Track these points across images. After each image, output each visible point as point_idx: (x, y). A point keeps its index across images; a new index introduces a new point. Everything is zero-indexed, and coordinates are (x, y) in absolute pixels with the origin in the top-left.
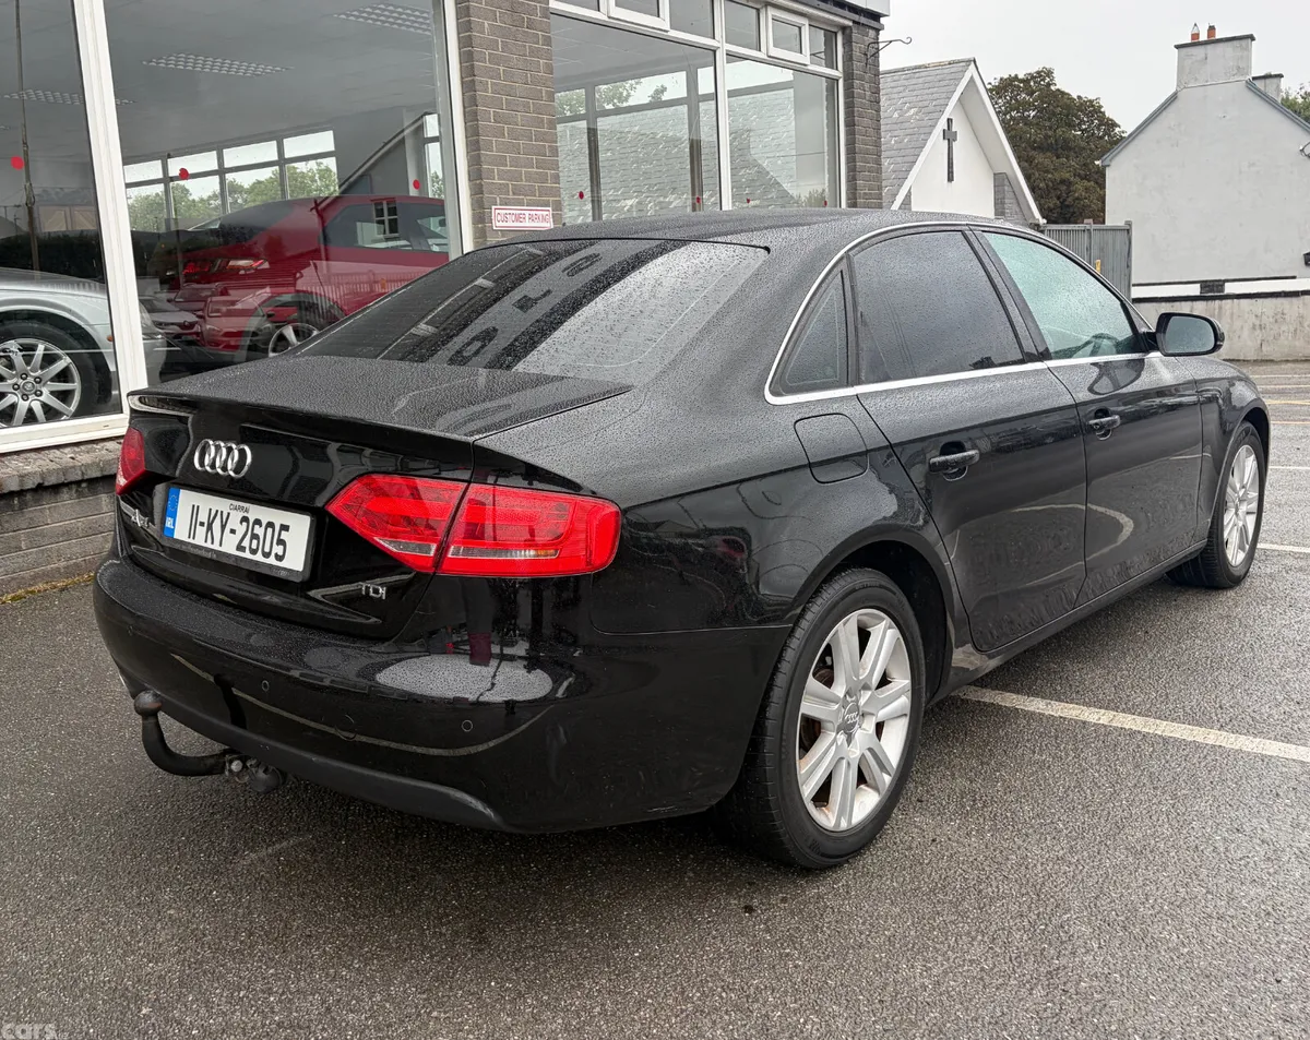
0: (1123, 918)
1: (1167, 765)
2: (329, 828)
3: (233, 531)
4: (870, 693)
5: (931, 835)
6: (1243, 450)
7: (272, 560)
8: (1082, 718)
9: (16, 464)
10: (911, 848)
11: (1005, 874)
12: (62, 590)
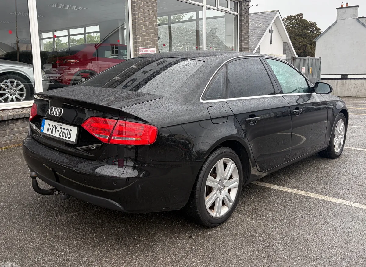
0: (290, 243)
1: (309, 204)
2: (82, 211)
3: (58, 131)
4: (227, 180)
5: (243, 220)
6: (340, 121)
7: (67, 139)
8: (288, 191)
9: (7, 113)
10: (236, 223)
11: (261, 230)
12: (18, 147)
